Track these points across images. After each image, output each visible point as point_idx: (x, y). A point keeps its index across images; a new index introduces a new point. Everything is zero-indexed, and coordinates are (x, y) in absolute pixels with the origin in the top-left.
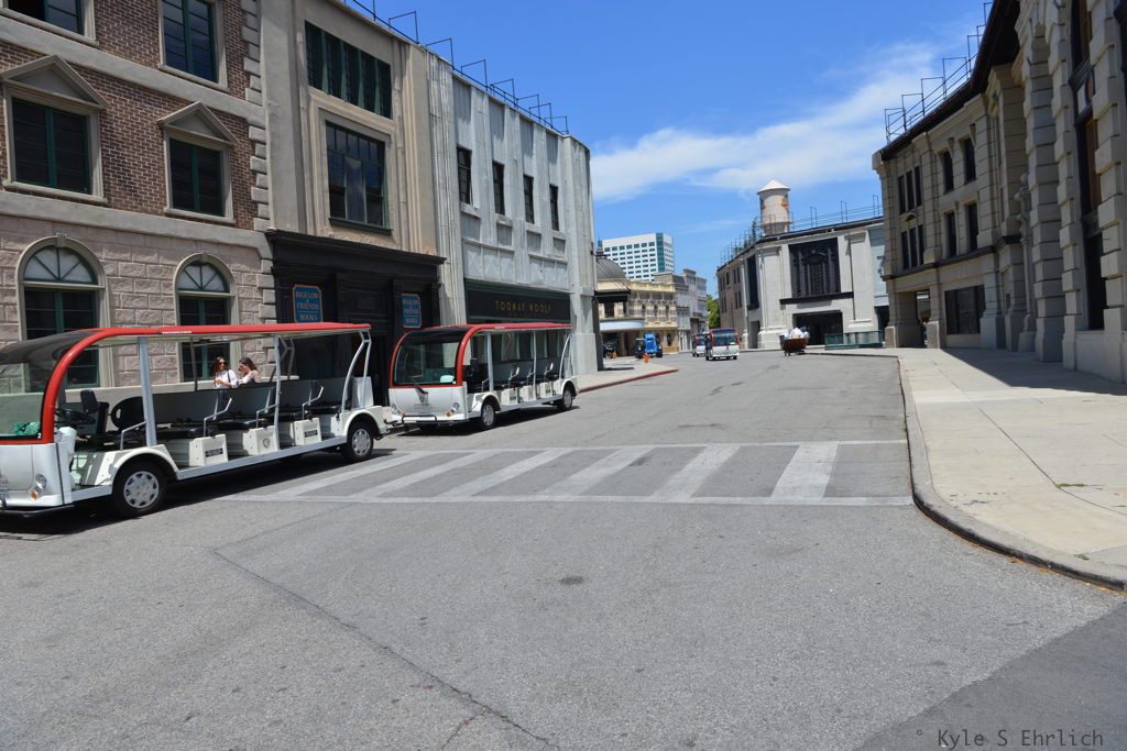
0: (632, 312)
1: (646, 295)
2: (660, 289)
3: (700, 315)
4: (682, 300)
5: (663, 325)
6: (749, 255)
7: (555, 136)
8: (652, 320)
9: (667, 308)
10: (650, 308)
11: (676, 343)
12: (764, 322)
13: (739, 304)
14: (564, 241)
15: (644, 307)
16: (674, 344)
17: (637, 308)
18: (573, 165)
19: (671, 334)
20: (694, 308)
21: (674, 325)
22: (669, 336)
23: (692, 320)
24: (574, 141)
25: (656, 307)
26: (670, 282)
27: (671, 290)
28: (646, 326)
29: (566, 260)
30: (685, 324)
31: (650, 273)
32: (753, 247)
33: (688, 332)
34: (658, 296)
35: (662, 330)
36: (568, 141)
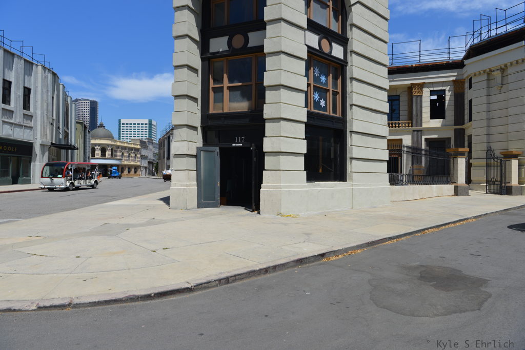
0: (116, 156)
1: (125, 148)
2: (132, 146)
3: (154, 160)
4: (144, 152)
5: (132, 163)
6: (168, 135)
7: (32, 64)
8: (127, 160)
9: (136, 155)
10: (126, 154)
11: (139, 172)
12: (171, 166)
13: (164, 158)
14: (32, 116)
15: (123, 154)
16: (138, 173)
17: (119, 154)
18: (42, 79)
19: (136, 168)
20: (151, 156)
21: (138, 164)
22: (135, 169)
23: (148, 162)
24: (44, 68)
25: (129, 154)
26: (139, 143)
27: (139, 147)
28: (123, 163)
29: (32, 126)
30: (145, 164)
31: (129, 138)
32: (169, 132)
33: (146, 168)
34: (131, 149)
35: (132, 166)
36: (40, 67)
